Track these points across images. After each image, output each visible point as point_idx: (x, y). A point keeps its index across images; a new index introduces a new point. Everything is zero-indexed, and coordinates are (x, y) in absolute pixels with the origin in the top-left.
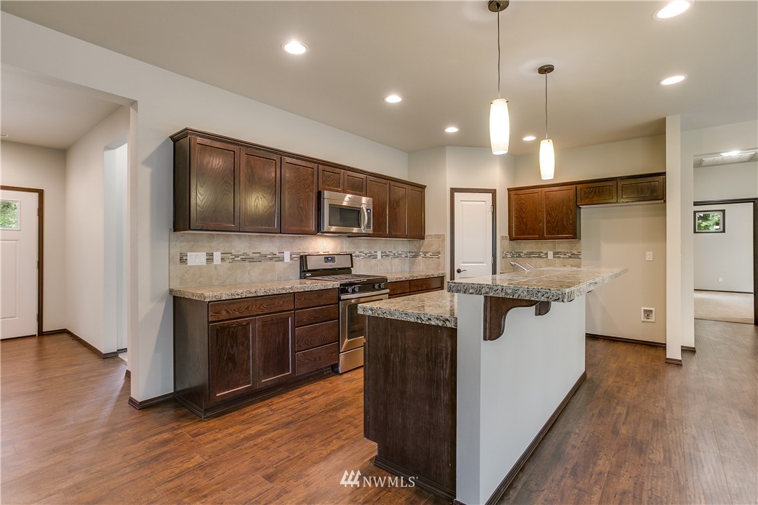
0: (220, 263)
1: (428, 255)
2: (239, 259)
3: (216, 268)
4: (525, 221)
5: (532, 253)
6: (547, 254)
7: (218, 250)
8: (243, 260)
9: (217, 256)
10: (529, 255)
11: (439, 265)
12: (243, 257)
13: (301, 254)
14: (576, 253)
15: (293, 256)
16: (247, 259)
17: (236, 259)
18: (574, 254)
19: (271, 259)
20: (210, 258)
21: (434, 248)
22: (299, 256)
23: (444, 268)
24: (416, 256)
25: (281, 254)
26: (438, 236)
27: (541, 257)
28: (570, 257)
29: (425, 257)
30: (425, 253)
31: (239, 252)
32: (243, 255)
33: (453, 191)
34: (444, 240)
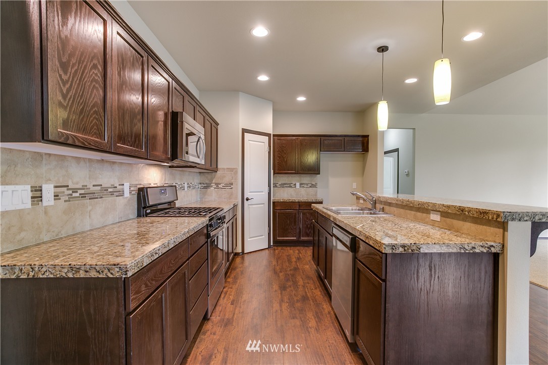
0: (52, 202)
1: (220, 186)
2: (77, 195)
3: (46, 213)
4: (285, 160)
5: (285, 184)
6: (295, 185)
7: (48, 181)
8: (83, 196)
9: (48, 191)
10: (283, 185)
11: (232, 194)
12: (82, 192)
13: (139, 186)
14: (314, 184)
15: (132, 189)
16: (88, 195)
17: (75, 195)
18: (313, 185)
19: (112, 194)
20: (37, 196)
21: (227, 180)
22: (136, 189)
23: (236, 198)
24: (207, 187)
25: (121, 187)
26: (231, 170)
27: (291, 187)
28: (310, 187)
29: (217, 187)
30: (217, 184)
31: (77, 183)
32: (83, 188)
33: (244, 131)
34: (236, 173)
